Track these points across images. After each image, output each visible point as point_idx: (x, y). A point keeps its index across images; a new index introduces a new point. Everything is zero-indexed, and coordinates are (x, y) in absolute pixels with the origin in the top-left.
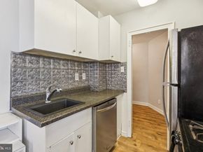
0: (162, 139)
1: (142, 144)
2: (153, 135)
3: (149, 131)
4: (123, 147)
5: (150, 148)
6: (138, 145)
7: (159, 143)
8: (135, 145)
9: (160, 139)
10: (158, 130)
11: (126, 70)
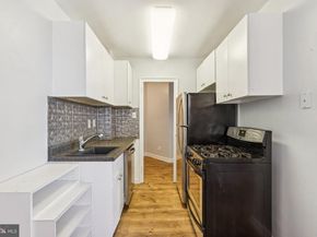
2: (160, 177)
11: (138, 116)
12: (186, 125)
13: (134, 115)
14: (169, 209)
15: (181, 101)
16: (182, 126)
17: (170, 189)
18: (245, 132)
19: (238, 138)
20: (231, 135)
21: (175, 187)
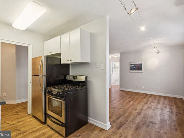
0: (21, 113)
2: (14, 114)
3: (9, 115)
7: (22, 115)
8: (8, 124)
12: (45, 75)
14: (35, 129)
15: (42, 61)
16: (43, 76)
17: (27, 119)
18: (76, 77)
19: (73, 80)
20: (69, 79)
21: (31, 116)
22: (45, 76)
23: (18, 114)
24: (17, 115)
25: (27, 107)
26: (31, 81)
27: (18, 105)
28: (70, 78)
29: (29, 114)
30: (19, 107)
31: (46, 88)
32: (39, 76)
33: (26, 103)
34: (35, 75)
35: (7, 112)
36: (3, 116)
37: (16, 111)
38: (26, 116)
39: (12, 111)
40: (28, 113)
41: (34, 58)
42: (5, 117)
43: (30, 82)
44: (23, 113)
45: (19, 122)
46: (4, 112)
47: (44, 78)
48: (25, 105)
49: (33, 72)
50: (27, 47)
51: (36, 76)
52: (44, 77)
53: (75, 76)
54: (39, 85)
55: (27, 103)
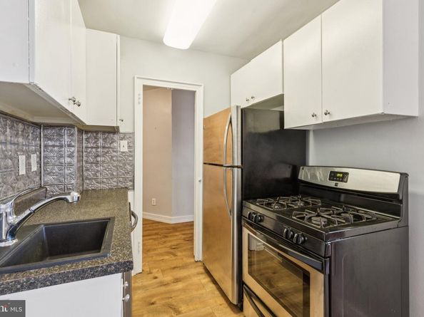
0: (181, 252)
1: (163, 271)
2: (168, 253)
3: (159, 251)
4: (139, 292)
5: (175, 270)
6: (159, 275)
7: (182, 259)
8: (156, 278)
9: (179, 254)
10: (169, 244)
11: (131, 147)
12: (240, 164)
13: (123, 146)
15: (231, 122)
16: (233, 167)
17: (194, 275)
18: (346, 174)
19: (332, 184)
20: (309, 179)
21: (201, 270)
22: (238, 167)
23: (175, 255)
24: (174, 258)
25: (193, 236)
26: (201, 178)
27: (176, 228)
28: (314, 176)
29: (196, 259)
30: (177, 234)
31: (242, 202)
32: (222, 166)
33: (190, 225)
34: (210, 164)
35: (156, 242)
36: (149, 251)
37: (173, 243)
38: (191, 263)
39: (165, 242)
40: (194, 257)
41: (209, 118)
42: (152, 257)
43: (200, 181)
44: (184, 253)
45: (177, 280)
46: (151, 241)
47: (237, 172)
48: (189, 232)
49: (206, 154)
50: (194, 93)
51: (212, 164)
52: (236, 169)
53: (337, 170)
54: (222, 190)
55: (193, 225)
